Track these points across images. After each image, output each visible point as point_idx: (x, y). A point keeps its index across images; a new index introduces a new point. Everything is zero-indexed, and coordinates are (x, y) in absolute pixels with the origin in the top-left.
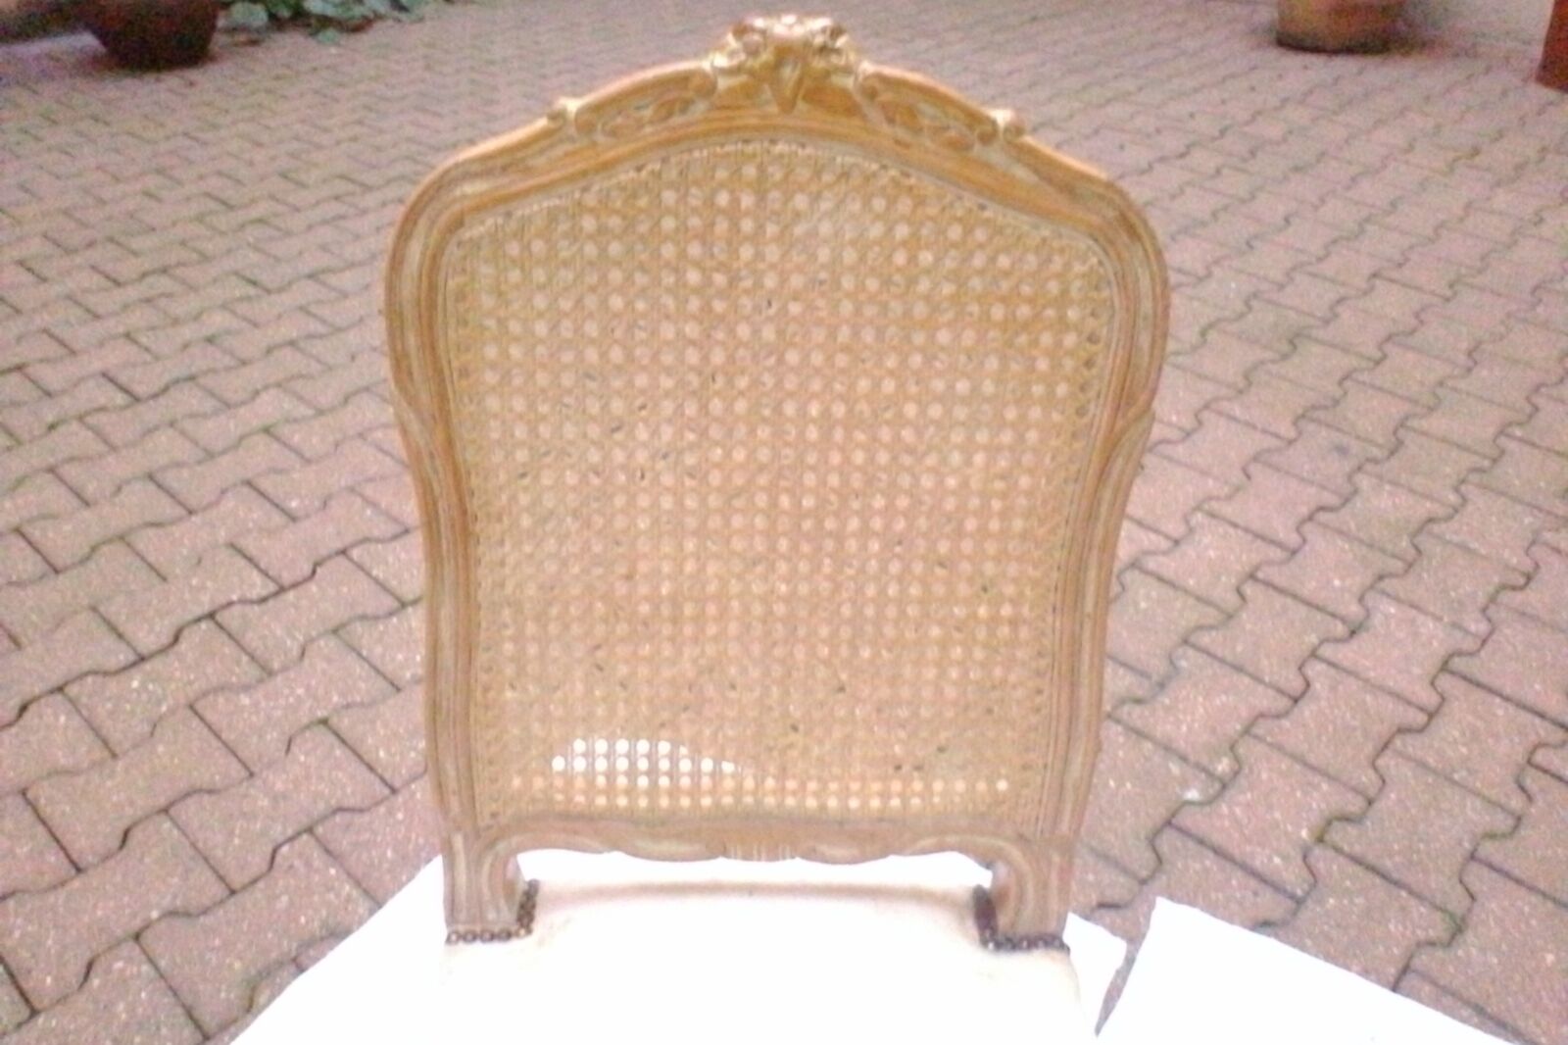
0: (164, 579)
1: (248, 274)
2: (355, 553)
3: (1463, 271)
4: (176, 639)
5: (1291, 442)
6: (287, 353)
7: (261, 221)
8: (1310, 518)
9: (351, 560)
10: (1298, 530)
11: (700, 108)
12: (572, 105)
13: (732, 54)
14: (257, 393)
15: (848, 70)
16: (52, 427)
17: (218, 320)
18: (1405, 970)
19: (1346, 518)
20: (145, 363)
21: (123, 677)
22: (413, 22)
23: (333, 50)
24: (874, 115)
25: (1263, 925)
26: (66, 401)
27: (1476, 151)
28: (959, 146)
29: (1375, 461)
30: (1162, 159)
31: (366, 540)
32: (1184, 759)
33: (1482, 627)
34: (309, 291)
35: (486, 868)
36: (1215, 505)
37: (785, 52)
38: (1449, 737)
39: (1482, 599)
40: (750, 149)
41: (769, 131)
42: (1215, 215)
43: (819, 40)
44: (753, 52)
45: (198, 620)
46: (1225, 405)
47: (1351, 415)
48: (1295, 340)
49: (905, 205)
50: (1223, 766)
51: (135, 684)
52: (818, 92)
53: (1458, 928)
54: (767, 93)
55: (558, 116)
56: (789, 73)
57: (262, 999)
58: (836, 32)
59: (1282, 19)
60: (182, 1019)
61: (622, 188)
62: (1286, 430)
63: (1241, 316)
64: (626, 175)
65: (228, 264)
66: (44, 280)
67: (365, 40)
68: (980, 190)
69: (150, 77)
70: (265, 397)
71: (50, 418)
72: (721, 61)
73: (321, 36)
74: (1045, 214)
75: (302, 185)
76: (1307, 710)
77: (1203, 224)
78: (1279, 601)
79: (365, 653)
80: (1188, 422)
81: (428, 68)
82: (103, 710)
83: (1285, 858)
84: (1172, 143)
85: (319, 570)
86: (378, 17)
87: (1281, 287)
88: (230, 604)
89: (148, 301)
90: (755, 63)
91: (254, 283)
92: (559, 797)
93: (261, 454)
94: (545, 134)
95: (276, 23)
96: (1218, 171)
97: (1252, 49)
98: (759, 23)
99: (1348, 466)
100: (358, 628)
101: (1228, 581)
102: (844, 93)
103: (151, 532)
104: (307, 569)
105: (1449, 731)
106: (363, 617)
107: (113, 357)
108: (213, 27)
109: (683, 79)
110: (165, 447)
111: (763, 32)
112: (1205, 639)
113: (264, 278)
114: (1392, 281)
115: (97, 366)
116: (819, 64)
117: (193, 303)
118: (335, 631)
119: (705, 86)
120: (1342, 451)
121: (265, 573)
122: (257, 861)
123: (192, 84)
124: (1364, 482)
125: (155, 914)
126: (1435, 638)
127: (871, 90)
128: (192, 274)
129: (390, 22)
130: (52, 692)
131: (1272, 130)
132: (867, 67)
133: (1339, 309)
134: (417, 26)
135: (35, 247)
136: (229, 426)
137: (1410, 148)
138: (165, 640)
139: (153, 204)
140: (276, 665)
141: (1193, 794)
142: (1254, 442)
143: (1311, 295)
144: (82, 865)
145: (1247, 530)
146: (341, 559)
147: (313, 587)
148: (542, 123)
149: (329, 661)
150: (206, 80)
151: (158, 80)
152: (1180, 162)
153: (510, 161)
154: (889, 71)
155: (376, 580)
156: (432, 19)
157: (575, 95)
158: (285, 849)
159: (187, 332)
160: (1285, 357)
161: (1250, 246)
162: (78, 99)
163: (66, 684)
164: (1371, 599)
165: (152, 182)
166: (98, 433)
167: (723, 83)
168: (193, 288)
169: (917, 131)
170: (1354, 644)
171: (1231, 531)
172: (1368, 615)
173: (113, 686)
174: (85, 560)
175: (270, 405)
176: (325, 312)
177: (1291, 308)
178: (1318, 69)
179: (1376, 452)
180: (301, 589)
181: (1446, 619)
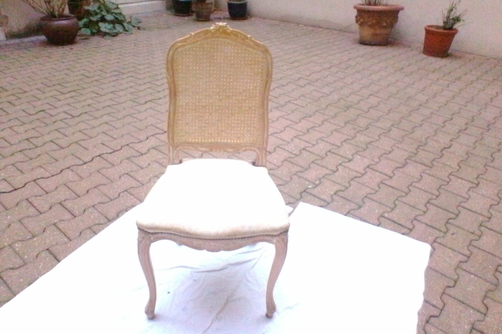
0: (87, 149)
1: (95, 92)
2: (131, 145)
3: (392, 94)
4: (92, 160)
5: (343, 127)
6: (108, 108)
7: (97, 80)
8: (345, 141)
9: (129, 146)
10: (341, 143)
11: (210, 34)
12: (193, 34)
13: (214, 27)
14: (102, 116)
15: (228, 29)
16: (55, 122)
17: (90, 101)
18: (348, 213)
19: (353, 142)
20: (74, 110)
21: (82, 166)
22: (129, 34)
23: (109, 41)
24: (232, 35)
25: (321, 206)
26: (56, 117)
27: (402, 69)
28: (243, 40)
29: (361, 131)
30: (324, 69)
31: (132, 143)
32: (309, 181)
33: (378, 160)
34: (112, 96)
35: (175, 152)
36: (323, 139)
37: (221, 27)
38: (366, 179)
39: (379, 155)
40: (216, 39)
41: (218, 37)
42: (334, 81)
43: (225, 26)
44: (216, 27)
45: (97, 156)
46: (329, 120)
47: (358, 122)
48: (348, 108)
49: (236, 48)
50: (317, 182)
51: (85, 167)
52: (225, 32)
53: (360, 207)
54: (218, 32)
55: (191, 35)
56: (221, 30)
57: (120, 215)
58: (227, 25)
59: (360, 37)
60: (104, 218)
61: (199, 44)
62: (343, 125)
63: (336, 103)
64: (199, 43)
65: (90, 90)
66: (44, 93)
67: (117, 38)
68: (247, 46)
69: (60, 47)
70: (104, 116)
71: (54, 120)
72: (212, 28)
73: (105, 37)
74: (254, 49)
75: (106, 73)
76: (336, 174)
77: (331, 84)
78: (334, 155)
79: (135, 162)
80: (320, 123)
81: (135, 46)
82: (79, 171)
83: (327, 197)
84: (327, 65)
85: (123, 148)
86: (121, 33)
87: (347, 97)
88: (104, 154)
89: (72, 97)
90: (216, 28)
91: (98, 94)
92: (187, 140)
93: (105, 128)
94: (189, 37)
95: (93, 34)
96: (337, 72)
97: (352, 44)
98: (217, 23)
99: (355, 132)
100: (133, 158)
101: (324, 152)
102: (228, 33)
103: (83, 141)
104: (120, 148)
105: (366, 177)
106: (134, 157)
107: (66, 108)
108: (76, 34)
109: (207, 31)
110: (82, 126)
111: (218, 25)
112: (317, 162)
113: (100, 92)
114: (375, 96)
115: (62, 110)
116: (225, 28)
117: (84, 98)
118: (128, 159)
119: (210, 31)
120: (355, 129)
121: (110, 148)
122: (116, 195)
123: (72, 49)
124: (358, 135)
125: (96, 203)
126: (367, 162)
127: (232, 32)
128: (81, 92)
129: (123, 34)
130: (67, 168)
131: (352, 63)
132: (231, 29)
133: (361, 101)
134: (131, 35)
135: (40, 86)
136: (98, 122)
137: (387, 68)
138: (91, 159)
139: (68, 77)
140: (115, 164)
141: (310, 187)
142: (334, 127)
143: (354, 99)
144: (79, 196)
145: (330, 143)
146: (128, 147)
147: (122, 151)
148: (189, 36)
149: (127, 164)
150: (76, 48)
151: (63, 48)
152: (328, 70)
153: (185, 40)
154: (235, 30)
155: (136, 150)
156: (135, 33)
157: (193, 32)
158: (122, 194)
159: (83, 104)
160: (345, 111)
161: (342, 88)
162: (43, 52)
163: (70, 167)
164: (354, 156)
165: (66, 71)
166: (66, 123)
167: (213, 31)
168: (82, 94)
169: (237, 37)
170: (349, 163)
171: (326, 143)
172: (353, 158)
173: (80, 167)
174: (69, 146)
175: (106, 118)
176: (116, 100)
177: (349, 101)
178: (368, 49)
179: (362, 129)
180: (119, 151)
181: (370, 159)
